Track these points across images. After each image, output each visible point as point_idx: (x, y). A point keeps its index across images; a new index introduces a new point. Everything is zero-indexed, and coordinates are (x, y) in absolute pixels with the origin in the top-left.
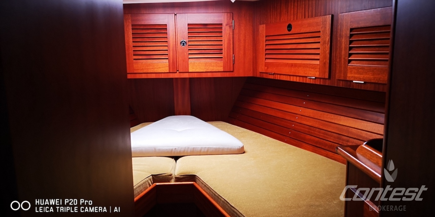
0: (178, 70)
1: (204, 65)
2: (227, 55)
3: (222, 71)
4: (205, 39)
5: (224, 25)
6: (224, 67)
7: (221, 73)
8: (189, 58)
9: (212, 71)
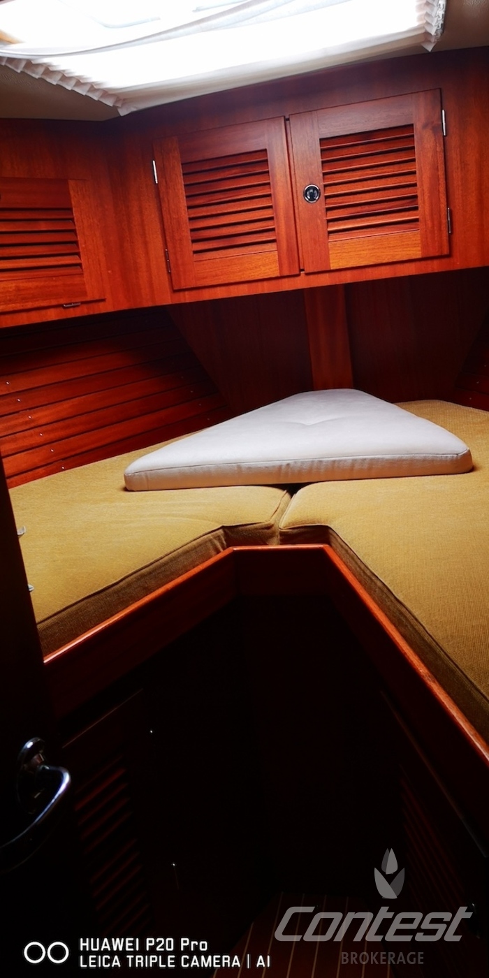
0: (301, 268)
1: (370, 247)
2: (432, 210)
3: (420, 257)
4: (367, 175)
5: (418, 127)
6: (425, 246)
7: (418, 264)
8: (330, 232)
9: (391, 261)
